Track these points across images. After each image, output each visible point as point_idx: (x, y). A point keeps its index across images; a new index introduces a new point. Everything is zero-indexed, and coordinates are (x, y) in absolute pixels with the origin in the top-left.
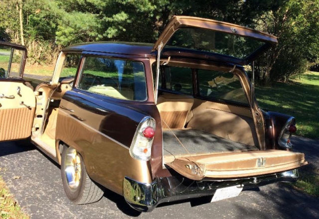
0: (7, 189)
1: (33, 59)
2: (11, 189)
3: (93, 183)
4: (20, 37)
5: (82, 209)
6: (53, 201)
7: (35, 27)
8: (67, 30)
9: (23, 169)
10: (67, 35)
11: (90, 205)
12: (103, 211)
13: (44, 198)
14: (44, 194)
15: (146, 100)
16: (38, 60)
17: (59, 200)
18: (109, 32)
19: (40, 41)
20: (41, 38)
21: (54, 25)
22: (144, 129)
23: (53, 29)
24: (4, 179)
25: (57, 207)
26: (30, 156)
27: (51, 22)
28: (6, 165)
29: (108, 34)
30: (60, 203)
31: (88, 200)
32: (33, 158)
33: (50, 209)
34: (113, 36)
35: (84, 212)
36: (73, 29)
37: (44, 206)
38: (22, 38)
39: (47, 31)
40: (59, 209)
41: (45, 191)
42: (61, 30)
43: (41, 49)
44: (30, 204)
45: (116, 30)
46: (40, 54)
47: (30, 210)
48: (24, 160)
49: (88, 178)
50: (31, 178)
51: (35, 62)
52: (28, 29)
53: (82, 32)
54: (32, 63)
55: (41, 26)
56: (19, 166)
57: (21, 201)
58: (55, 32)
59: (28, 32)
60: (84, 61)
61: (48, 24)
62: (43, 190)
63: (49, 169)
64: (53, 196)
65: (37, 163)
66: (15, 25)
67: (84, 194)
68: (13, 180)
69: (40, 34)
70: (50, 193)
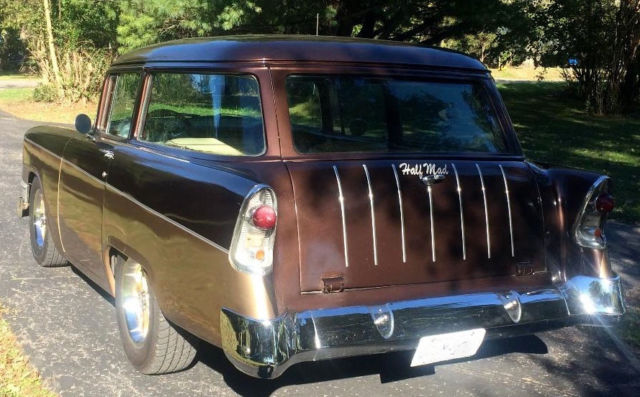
0: (18, 348)
1: (76, 90)
2: (27, 348)
3: (172, 330)
4: (46, 45)
5: (156, 383)
6: (102, 367)
7: (77, 22)
8: (140, 22)
9: (50, 309)
10: (140, 31)
11: (172, 376)
12: (196, 387)
13: (86, 362)
14: (86, 355)
15: (264, 152)
16: (86, 93)
17: (113, 366)
18: (227, 17)
19: (89, 51)
20: (91, 45)
21: (112, 14)
22: (254, 211)
23: (111, 22)
24: (15, 329)
25: (109, 378)
26: (64, 286)
27: (107, 8)
28: (17, 303)
29: (222, 21)
30: (115, 371)
31: (167, 364)
32: (70, 289)
33: (96, 382)
34: (234, 26)
35: (159, 388)
36: (151, 19)
37: (85, 378)
38: (52, 47)
39: (100, 27)
40: (113, 384)
41: (89, 350)
42: (127, 23)
43: (90, 67)
44: (58, 374)
45: (241, 12)
46: (88, 78)
47: (58, 385)
48: (52, 293)
49: (162, 319)
50: (64, 327)
51: (80, 97)
52: (63, 27)
53: (171, 23)
54: (75, 100)
55: (87, 19)
56: (41, 305)
57: (44, 369)
58: (116, 27)
59: (62, 33)
60: (148, 82)
61: (102, 12)
62: (85, 349)
63: (98, 310)
64: (104, 359)
65: (75, 298)
66: (36, 21)
67: (157, 352)
68: (29, 330)
69: (86, 36)
70: (98, 353)
